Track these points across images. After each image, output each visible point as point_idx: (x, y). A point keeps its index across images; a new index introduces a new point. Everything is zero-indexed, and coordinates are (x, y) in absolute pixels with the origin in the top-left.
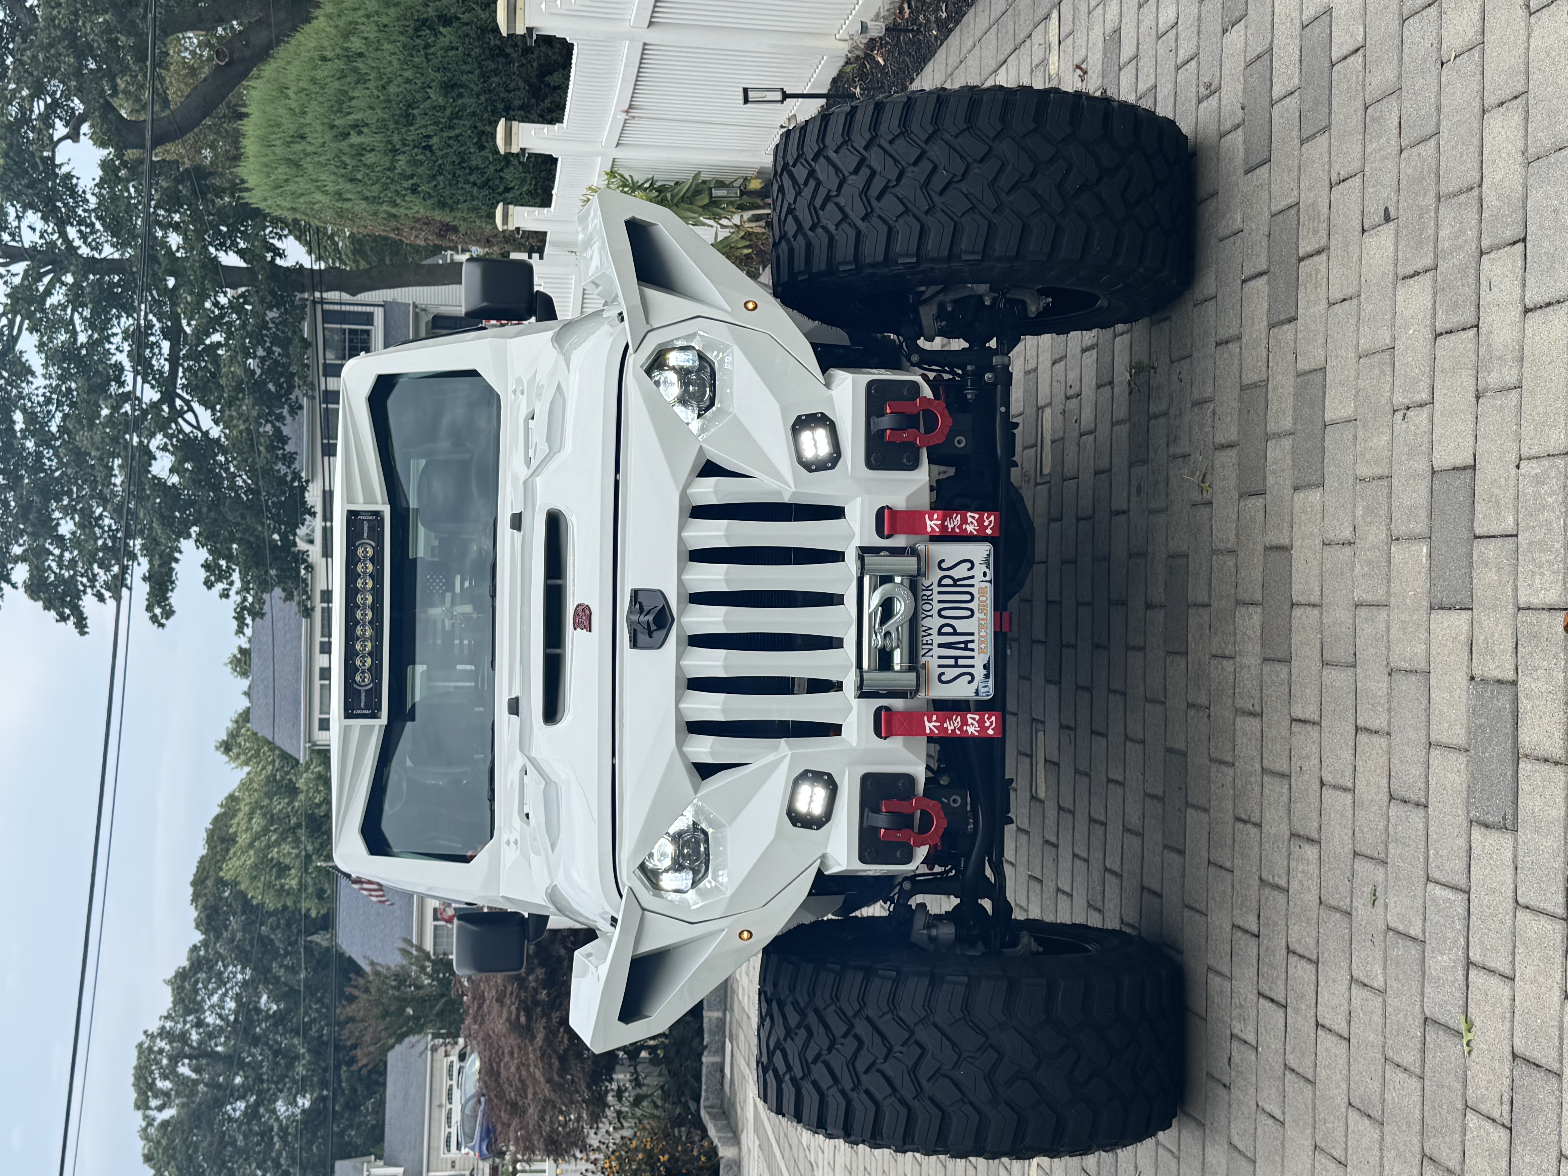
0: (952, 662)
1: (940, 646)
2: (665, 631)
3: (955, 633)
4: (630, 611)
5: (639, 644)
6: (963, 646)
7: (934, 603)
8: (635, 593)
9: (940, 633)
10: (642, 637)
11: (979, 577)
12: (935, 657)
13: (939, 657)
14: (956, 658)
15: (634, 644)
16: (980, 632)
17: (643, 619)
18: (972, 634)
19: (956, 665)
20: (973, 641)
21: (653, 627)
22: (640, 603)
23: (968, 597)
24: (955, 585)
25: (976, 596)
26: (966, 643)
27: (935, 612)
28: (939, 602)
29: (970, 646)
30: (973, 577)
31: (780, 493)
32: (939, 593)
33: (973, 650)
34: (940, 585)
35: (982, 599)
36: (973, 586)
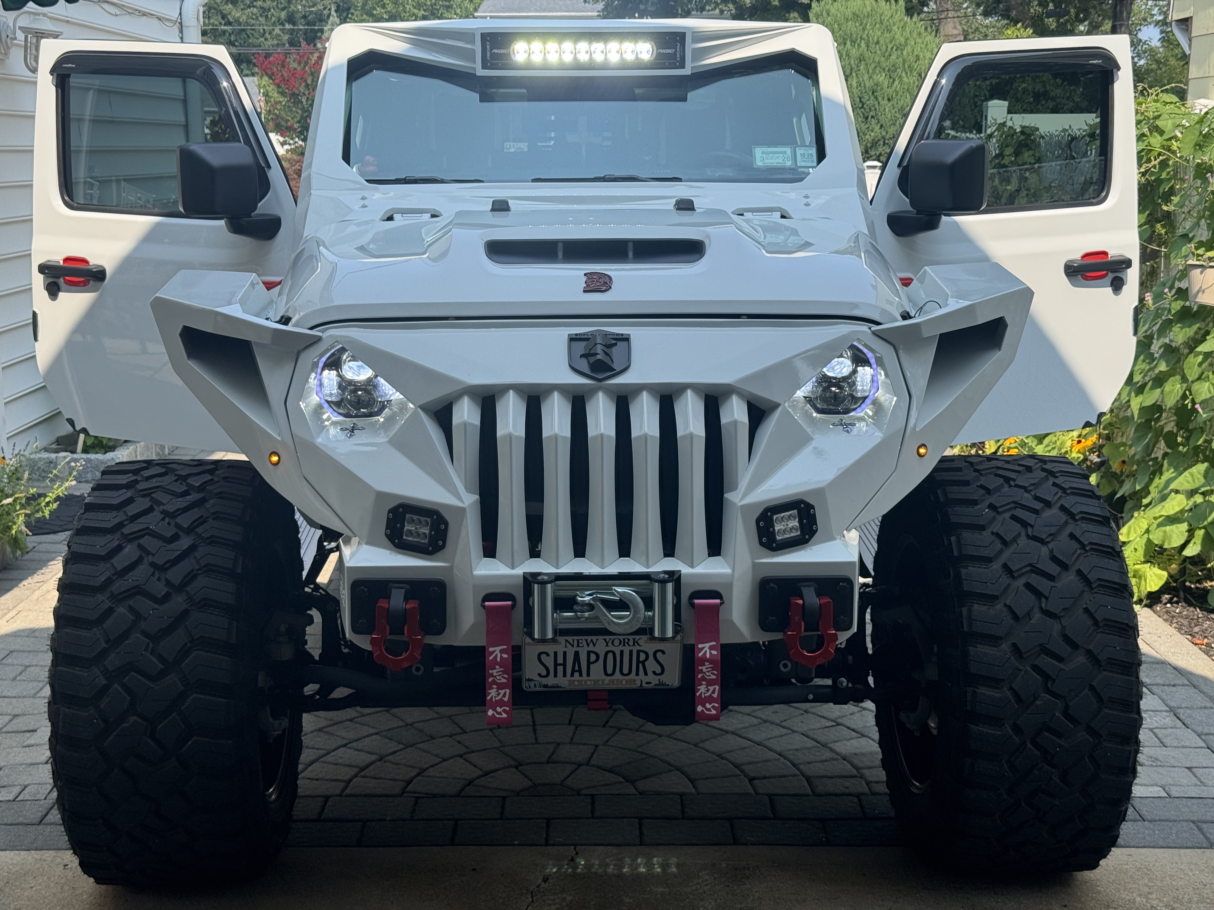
0: (560, 660)
1: (577, 654)
2: (587, 371)
3: (589, 663)
4: (606, 335)
5: (573, 343)
6: (577, 668)
7: (621, 648)
8: (626, 339)
9: (589, 653)
10: (581, 347)
11: (645, 679)
12: (565, 650)
13: (565, 653)
14: (564, 665)
15: (573, 339)
16: (591, 681)
17: (599, 349)
18: (588, 675)
19: (556, 665)
20: (581, 675)
21: (592, 360)
22: (616, 344)
23: (626, 670)
24: (638, 662)
25: (627, 678)
26: (580, 671)
27: (611, 648)
28: (622, 652)
29: (577, 674)
30: (646, 674)
31: (734, 488)
32: (631, 652)
33: (572, 675)
34: (639, 652)
35: (624, 682)
36: (637, 674)
